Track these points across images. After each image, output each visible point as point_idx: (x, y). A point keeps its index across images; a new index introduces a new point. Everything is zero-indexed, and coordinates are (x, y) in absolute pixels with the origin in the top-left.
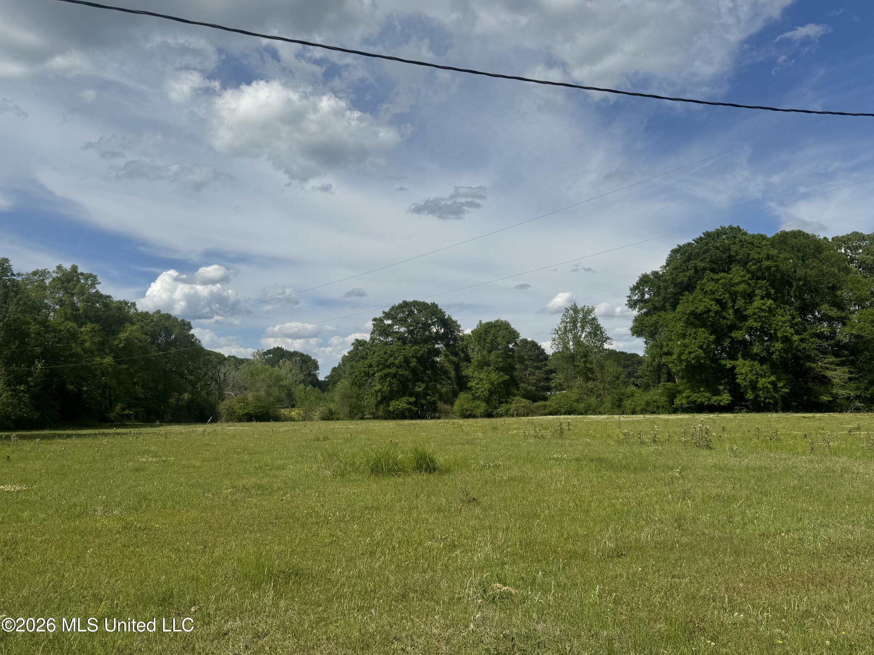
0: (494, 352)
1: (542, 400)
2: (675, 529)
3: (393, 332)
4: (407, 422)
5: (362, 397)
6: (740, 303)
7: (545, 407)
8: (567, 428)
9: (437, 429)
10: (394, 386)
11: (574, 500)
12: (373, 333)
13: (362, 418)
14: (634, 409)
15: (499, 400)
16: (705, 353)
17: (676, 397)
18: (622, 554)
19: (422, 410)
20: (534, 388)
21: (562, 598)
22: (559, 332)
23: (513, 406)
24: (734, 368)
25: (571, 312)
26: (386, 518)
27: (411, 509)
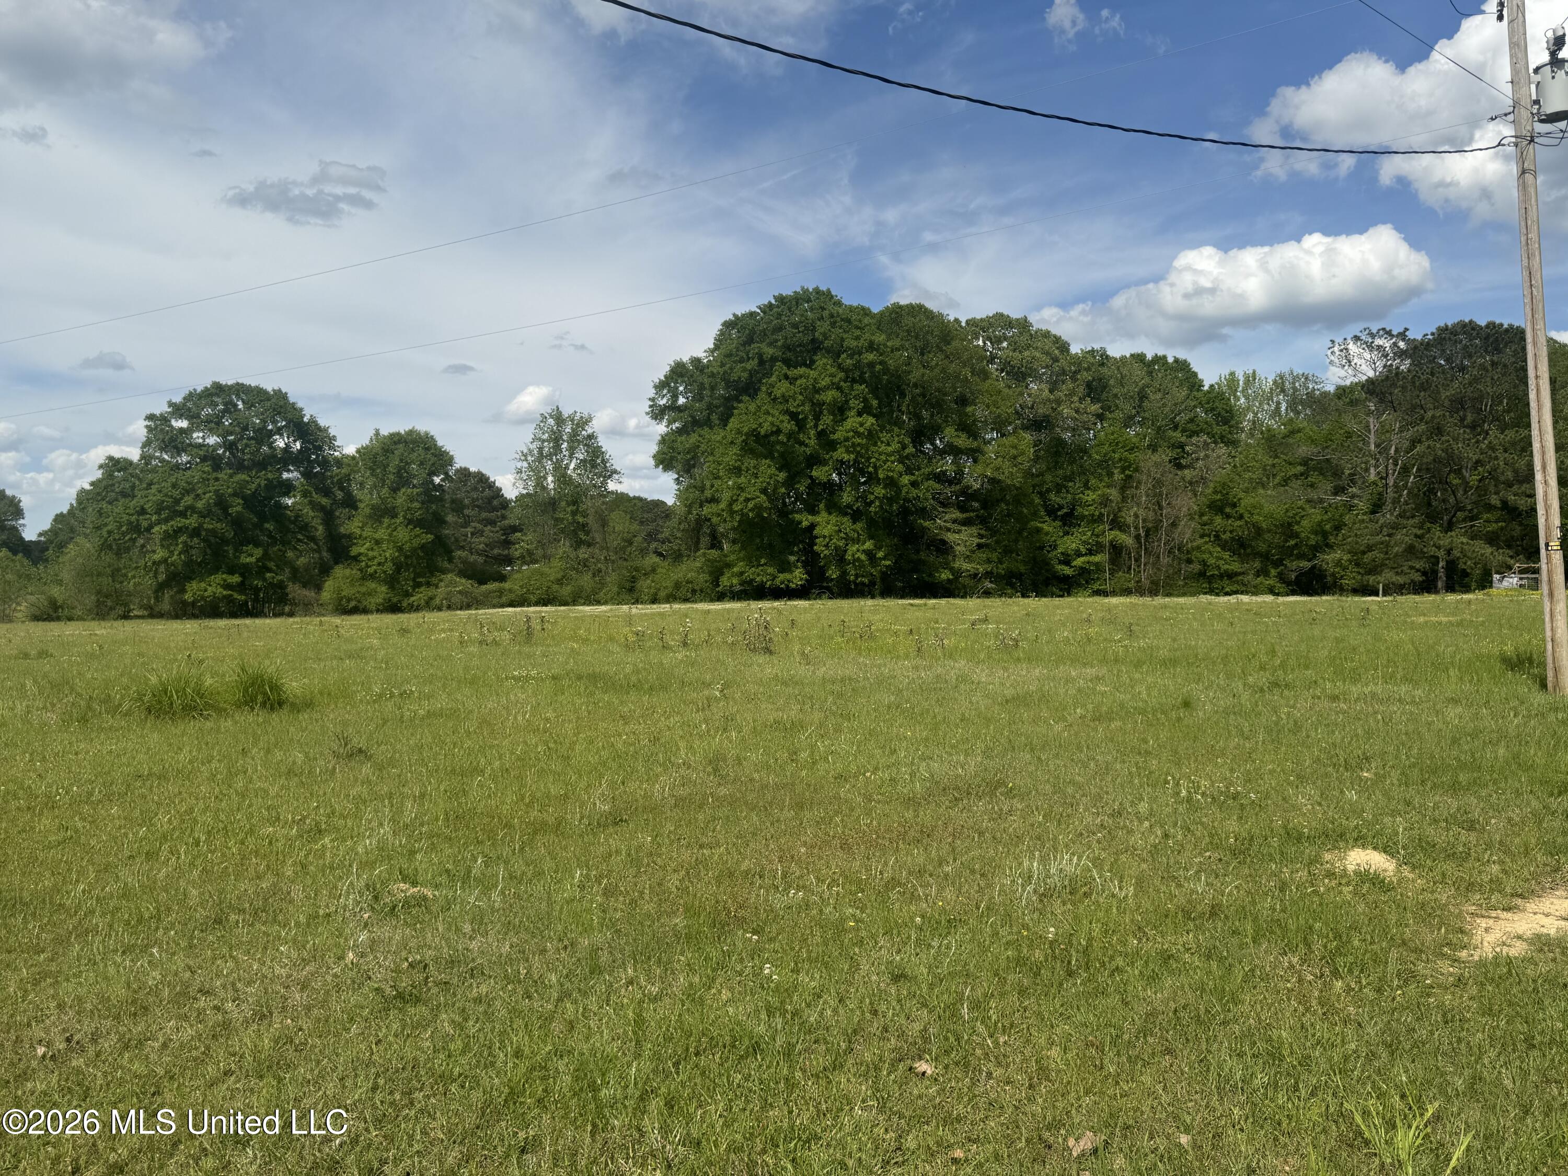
0: (403, 490)
1: (495, 580)
2: (709, 775)
3: (190, 445)
4: (222, 623)
5: (125, 575)
6: (827, 419)
7: (501, 592)
8: (539, 627)
9: (286, 633)
10: (194, 552)
11: (546, 743)
12: (145, 445)
13: (126, 617)
14: (656, 594)
15: (414, 580)
16: (770, 501)
17: (722, 574)
18: (621, 820)
19: (256, 600)
20: (481, 560)
21: (517, 896)
22: (529, 458)
23: (441, 591)
24: (812, 526)
25: (551, 422)
26: (180, 793)
27: (231, 775)
